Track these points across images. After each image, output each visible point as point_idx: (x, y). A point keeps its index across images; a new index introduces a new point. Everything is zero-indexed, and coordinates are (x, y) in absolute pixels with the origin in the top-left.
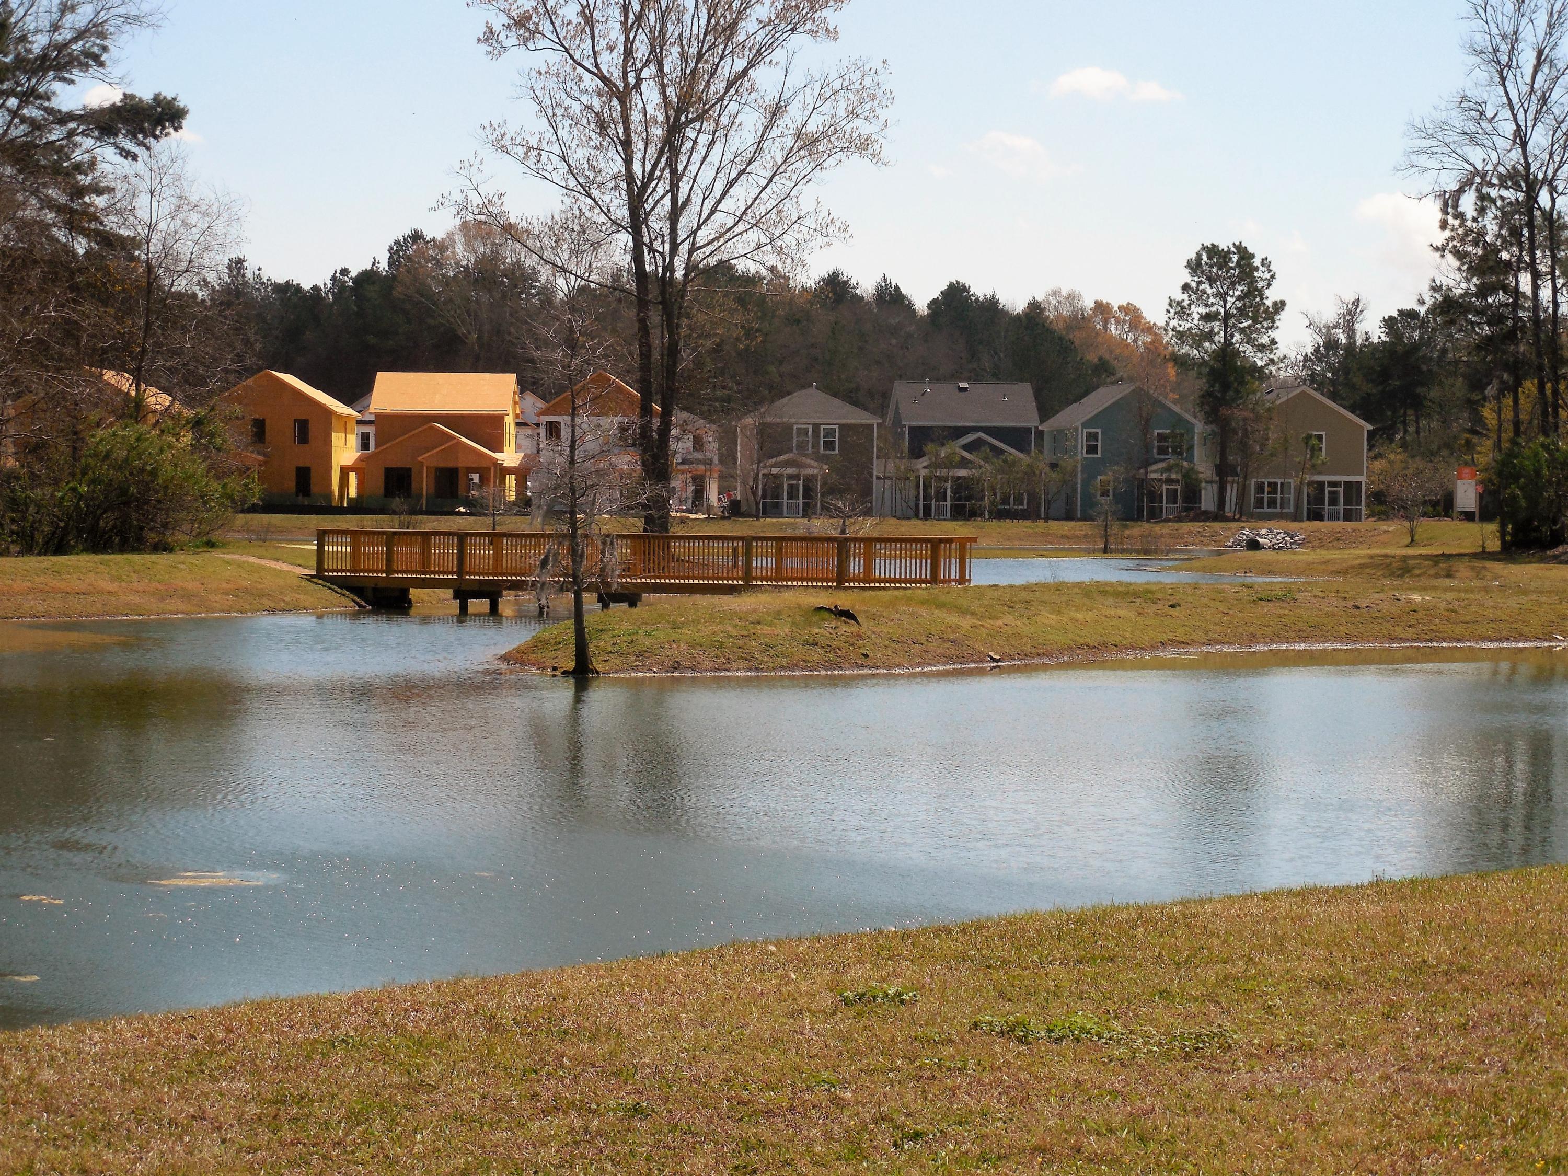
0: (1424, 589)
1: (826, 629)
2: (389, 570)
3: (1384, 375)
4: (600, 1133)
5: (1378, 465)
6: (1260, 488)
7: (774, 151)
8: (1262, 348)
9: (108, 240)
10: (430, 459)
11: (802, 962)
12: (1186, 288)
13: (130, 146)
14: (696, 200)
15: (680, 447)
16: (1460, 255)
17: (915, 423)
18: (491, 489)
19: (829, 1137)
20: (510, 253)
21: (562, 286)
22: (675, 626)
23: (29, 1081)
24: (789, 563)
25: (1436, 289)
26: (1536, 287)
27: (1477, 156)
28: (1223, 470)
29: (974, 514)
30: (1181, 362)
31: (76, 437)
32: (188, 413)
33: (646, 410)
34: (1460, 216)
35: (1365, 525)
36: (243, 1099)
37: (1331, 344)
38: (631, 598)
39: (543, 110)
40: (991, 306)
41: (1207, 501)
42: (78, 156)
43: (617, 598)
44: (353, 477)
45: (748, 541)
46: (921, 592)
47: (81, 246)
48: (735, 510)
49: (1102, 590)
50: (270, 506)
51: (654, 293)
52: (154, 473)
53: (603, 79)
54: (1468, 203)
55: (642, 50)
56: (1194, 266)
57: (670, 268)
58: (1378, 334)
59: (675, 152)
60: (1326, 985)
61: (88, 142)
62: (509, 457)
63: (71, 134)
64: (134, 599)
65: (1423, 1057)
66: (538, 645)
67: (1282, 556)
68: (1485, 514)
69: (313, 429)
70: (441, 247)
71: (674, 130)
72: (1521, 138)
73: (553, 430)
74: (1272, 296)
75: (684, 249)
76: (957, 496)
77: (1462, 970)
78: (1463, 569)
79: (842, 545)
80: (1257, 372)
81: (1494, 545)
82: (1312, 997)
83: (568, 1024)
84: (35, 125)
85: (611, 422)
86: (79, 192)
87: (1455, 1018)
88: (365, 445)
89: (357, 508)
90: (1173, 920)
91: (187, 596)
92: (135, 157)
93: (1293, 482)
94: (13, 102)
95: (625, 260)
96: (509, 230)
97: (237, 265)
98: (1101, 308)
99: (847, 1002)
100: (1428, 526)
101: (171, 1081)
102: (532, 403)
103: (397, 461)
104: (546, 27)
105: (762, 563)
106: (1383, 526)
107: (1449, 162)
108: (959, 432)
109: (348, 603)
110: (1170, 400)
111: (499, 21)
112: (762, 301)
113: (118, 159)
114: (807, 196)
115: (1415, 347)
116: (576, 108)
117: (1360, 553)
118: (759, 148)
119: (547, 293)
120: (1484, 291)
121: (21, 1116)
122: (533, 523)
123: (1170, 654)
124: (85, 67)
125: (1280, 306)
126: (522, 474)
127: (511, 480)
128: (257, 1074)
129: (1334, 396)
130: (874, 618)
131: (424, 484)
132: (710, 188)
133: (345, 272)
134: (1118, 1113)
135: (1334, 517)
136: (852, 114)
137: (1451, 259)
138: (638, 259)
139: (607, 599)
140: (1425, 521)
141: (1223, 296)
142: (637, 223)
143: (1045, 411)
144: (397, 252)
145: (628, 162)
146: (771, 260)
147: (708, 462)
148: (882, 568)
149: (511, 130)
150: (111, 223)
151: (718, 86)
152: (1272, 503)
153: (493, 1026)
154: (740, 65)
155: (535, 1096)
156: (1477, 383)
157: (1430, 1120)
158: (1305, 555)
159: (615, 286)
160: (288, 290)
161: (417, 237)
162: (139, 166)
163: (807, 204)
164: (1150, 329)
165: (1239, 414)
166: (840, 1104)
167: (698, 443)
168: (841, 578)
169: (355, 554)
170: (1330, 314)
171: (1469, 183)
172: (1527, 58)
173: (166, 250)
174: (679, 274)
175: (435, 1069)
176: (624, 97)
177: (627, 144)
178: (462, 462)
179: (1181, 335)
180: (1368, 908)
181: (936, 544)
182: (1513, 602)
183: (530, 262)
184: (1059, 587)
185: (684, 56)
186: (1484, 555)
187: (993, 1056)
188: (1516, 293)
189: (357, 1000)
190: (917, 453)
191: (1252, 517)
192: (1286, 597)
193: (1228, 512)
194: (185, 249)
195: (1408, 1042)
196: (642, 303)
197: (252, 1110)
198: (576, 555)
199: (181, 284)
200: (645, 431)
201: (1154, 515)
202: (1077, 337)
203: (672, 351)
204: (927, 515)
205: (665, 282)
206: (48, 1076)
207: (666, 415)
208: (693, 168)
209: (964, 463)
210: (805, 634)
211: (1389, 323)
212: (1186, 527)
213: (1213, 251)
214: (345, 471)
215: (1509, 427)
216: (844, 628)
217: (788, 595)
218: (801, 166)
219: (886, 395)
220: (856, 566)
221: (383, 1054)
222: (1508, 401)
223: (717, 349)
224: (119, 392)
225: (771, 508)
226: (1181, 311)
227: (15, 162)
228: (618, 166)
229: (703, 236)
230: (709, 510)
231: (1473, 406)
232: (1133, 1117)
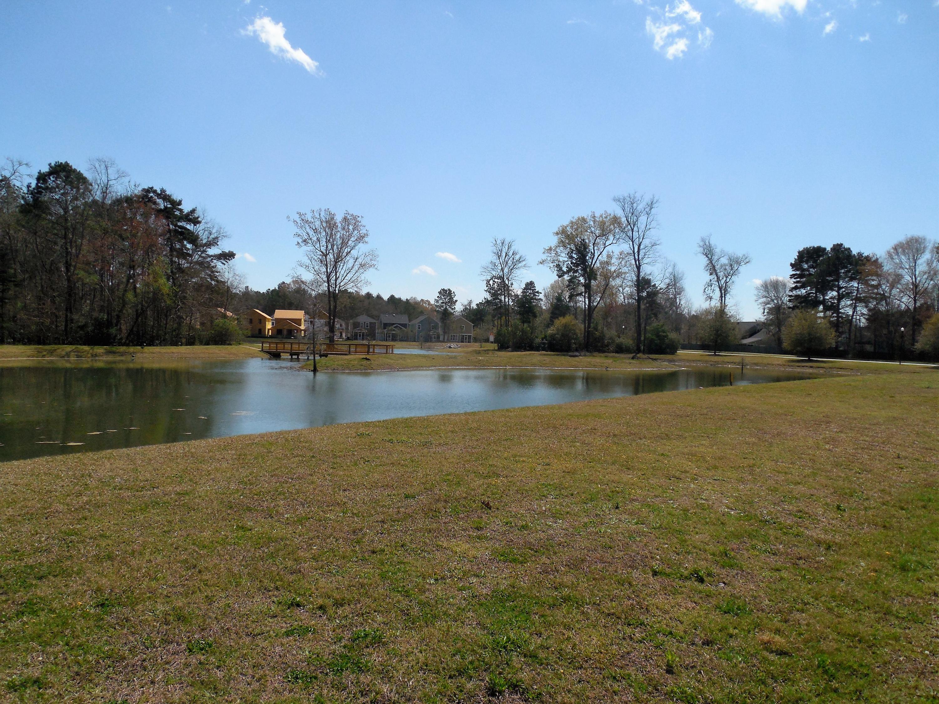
0: (482, 357)
1: (365, 362)
2: (277, 350)
3: (476, 315)
4: (305, 461)
5: (475, 332)
6: (452, 336)
7: (356, 268)
8: (452, 309)
9: (217, 281)
10: (286, 327)
11: (350, 427)
12: (438, 297)
13: (224, 262)
14: (341, 277)
15: (337, 326)
16: (490, 292)
17: (385, 322)
18: (299, 334)
19: (351, 461)
20: (303, 286)
21: (313, 293)
22: (334, 361)
23: (188, 451)
24: (358, 350)
25: (485, 299)
26: (505, 299)
27: (494, 273)
28: (445, 333)
29: (396, 340)
30: (438, 311)
31: (212, 322)
32: (236, 317)
33: (330, 319)
34: (490, 284)
35: (472, 344)
36: (233, 455)
37: (466, 309)
38: (326, 356)
39: (309, 258)
40: (400, 299)
41: (441, 338)
42: (213, 264)
43: (323, 356)
44: (270, 331)
45: (350, 345)
46: (384, 355)
47: (213, 283)
48: (348, 339)
49: (420, 356)
50: (253, 336)
51: (332, 295)
52: (228, 329)
53: (322, 252)
54: (491, 282)
55: (330, 247)
56: (440, 293)
57: (335, 290)
58: (475, 307)
59: (336, 268)
60: (452, 432)
61: (215, 261)
62: (302, 327)
63: (212, 259)
64: (223, 355)
65: (469, 446)
66: (306, 365)
67: (456, 349)
68: (495, 342)
69: (262, 321)
70: (289, 285)
71: (336, 262)
72: (502, 270)
73: (311, 322)
74: (455, 299)
75: (338, 286)
76: (392, 336)
77: (478, 429)
78: (490, 353)
79: (369, 346)
80: (452, 314)
81: (496, 348)
82: (450, 434)
83: (302, 440)
84: (204, 258)
85: (323, 321)
86: (213, 272)
87: (476, 438)
88: (273, 325)
89: (271, 337)
90: (424, 419)
91: (234, 354)
92: (225, 264)
93: (458, 335)
94: (199, 253)
95: (326, 289)
96: (302, 282)
97: (247, 287)
98: (422, 300)
99: (358, 435)
100: (484, 344)
101: (218, 451)
102: (307, 316)
103: (279, 328)
104: (310, 241)
105: (353, 349)
106: (476, 344)
107: (489, 274)
108: (394, 324)
109: (268, 356)
110: (435, 319)
111: (300, 241)
112: (354, 297)
113: (221, 265)
114: (363, 277)
115: (482, 310)
116: (316, 258)
117: (470, 349)
118: (353, 267)
119: (310, 295)
120: (494, 299)
121: (186, 458)
122: (306, 341)
123: (433, 368)
124: (213, 245)
125: (456, 301)
126: (305, 331)
127: (303, 332)
128: (236, 450)
129: (466, 319)
130: (374, 360)
131: (285, 332)
132: (343, 275)
133: (269, 289)
134: (409, 456)
135: (466, 342)
136: (371, 260)
137: (488, 294)
138: (329, 289)
139: (321, 356)
140: (484, 343)
141: (445, 299)
142: (328, 281)
143: (410, 321)
144: (280, 286)
145: (327, 269)
146: (356, 289)
147: (342, 329)
148: (377, 350)
149: (302, 262)
150: (219, 278)
151: (345, 254)
152: (454, 339)
153: (287, 440)
154: (349, 250)
155: (293, 454)
156: (494, 317)
157: (468, 458)
158: (460, 349)
159: (324, 294)
160: (258, 293)
161: (284, 283)
162: (226, 266)
163: (363, 278)
164: (432, 305)
165: (448, 322)
166: (354, 455)
167: (341, 325)
168: (368, 352)
169: (270, 346)
170: (466, 303)
171: (492, 278)
172: (504, 255)
173: (232, 284)
174: (337, 292)
175: (273, 448)
176: (326, 256)
177: (327, 265)
178: (293, 328)
179: (437, 306)
180: (463, 418)
181: (387, 346)
182: (499, 359)
183: (306, 288)
184: (411, 355)
185: (338, 248)
186: (495, 350)
187: (386, 446)
188: (501, 300)
189: (260, 435)
190: (385, 328)
191: (450, 342)
192: (455, 357)
193: (445, 340)
194: (235, 284)
195: (466, 443)
196: (329, 297)
197: (235, 457)
198: (314, 347)
199: (234, 291)
200: (329, 323)
201: (431, 341)
202: (416, 306)
203: (335, 307)
204: (387, 340)
205: (334, 293)
206: (193, 450)
207: (334, 319)
208: (340, 270)
209: (394, 330)
210: (360, 363)
211: (477, 305)
212: (437, 343)
213: (443, 290)
214: (269, 330)
215: (499, 326)
216: (368, 362)
217: (357, 356)
218: (361, 271)
219: (379, 317)
220: (371, 350)
221: (263, 446)
222: (499, 321)
223: (345, 307)
224: (221, 312)
225: (356, 339)
226: (437, 301)
227: (199, 265)
228: (325, 270)
229: (342, 284)
230: (343, 339)
231: (493, 321)
232: (411, 458)
